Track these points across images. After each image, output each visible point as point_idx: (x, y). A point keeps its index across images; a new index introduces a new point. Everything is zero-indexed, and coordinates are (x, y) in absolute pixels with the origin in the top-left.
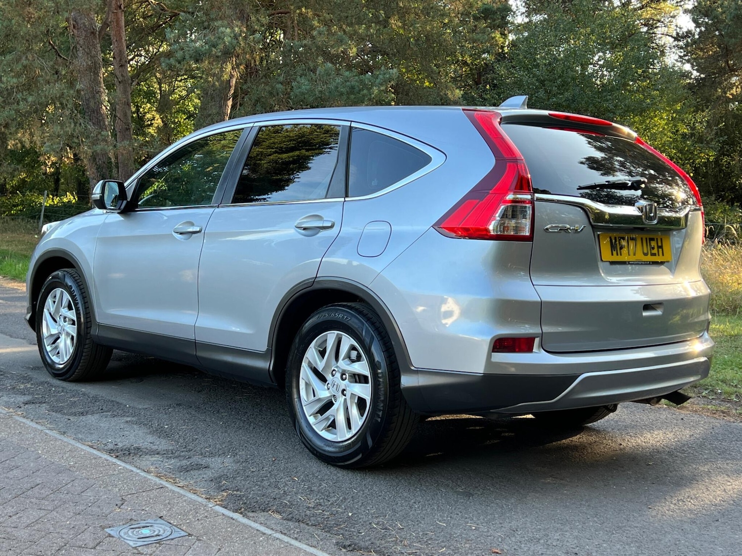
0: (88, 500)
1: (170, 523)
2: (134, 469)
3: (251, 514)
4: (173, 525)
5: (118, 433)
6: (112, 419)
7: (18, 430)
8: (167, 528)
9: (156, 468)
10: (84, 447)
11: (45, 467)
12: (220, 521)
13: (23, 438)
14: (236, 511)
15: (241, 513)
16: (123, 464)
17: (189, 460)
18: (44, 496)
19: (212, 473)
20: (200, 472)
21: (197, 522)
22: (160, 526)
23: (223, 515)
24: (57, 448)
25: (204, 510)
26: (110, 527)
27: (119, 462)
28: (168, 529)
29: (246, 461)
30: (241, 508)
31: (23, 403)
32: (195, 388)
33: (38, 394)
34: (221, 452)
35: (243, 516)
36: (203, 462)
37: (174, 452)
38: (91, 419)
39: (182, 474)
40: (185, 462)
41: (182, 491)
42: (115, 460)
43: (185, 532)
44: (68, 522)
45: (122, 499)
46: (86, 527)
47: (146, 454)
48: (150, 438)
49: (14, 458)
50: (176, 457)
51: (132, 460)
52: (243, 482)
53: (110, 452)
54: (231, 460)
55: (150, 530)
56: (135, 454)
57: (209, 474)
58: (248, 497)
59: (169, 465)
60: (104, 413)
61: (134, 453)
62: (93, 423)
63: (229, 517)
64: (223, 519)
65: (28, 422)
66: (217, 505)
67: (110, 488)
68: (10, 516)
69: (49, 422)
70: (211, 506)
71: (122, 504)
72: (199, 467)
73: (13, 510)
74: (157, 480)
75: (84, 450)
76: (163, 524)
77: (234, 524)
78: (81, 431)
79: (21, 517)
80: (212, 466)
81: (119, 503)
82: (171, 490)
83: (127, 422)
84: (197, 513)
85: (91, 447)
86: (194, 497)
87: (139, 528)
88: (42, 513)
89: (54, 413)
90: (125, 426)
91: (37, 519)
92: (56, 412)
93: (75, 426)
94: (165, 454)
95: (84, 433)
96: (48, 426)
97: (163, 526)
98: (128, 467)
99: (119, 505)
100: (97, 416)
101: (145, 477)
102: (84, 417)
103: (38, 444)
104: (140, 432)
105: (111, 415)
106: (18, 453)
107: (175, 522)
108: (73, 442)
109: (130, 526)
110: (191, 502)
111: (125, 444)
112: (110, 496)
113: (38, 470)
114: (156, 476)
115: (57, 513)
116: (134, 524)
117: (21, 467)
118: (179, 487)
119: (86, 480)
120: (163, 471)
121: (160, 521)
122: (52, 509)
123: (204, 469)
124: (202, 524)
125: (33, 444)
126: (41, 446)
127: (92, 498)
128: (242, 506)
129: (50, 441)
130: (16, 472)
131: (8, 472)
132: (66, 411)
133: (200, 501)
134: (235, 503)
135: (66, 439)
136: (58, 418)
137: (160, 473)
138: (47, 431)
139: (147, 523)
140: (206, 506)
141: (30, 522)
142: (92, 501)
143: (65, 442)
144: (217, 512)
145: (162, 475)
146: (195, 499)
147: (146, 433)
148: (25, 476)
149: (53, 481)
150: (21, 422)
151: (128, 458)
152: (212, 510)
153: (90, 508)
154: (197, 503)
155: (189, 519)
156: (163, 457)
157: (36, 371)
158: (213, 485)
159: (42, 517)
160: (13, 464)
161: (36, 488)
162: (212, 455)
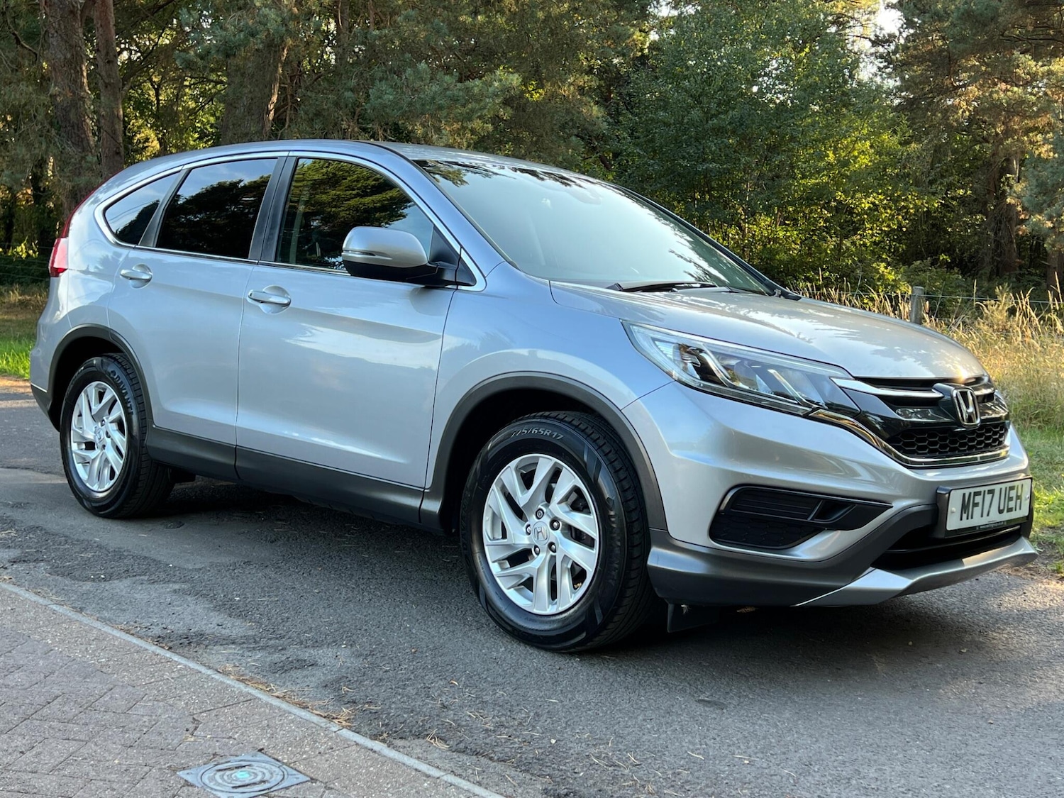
0: (141, 723)
1: (278, 760)
2: (203, 669)
3: (399, 743)
4: (283, 763)
5: (164, 610)
6: (152, 586)
7: (9, 605)
8: (274, 769)
9: (235, 666)
10: (117, 633)
11: (62, 667)
12: (355, 755)
13: (19, 618)
14: (375, 737)
15: (384, 741)
16: (183, 661)
17: (282, 652)
18: (70, 716)
19: (324, 674)
20: (305, 673)
21: (319, 758)
22: (264, 764)
23: (357, 744)
24: (74, 636)
25: (326, 736)
26: (184, 769)
27: (176, 658)
28: (277, 770)
29: (371, 654)
30: (382, 733)
31: (9, 561)
32: (266, 537)
33: (28, 547)
34: (329, 639)
35: (389, 746)
36: (307, 654)
37: (258, 639)
38: (121, 586)
39: (277, 675)
40: (276, 657)
41: (284, 706)
42: (169, 654)
43: (304, 774)
44: (116, 762)
45: (194, 719)
46: (146, 769)
47: (216, 643)
48: (216, 618)
49: (10, 652)
50: (263, 648)
51: (195, 654)
52: (376, 689)
53: (159, 640)
54: (348, 652)
55: (249, 773)
56: (198, 644)
57: (319, 675)
58: (389, 714)
59: (254, 661)
60: (138, 578)
61: (197, 642)
62: (123, 593)
63: (366, 748)
64: (358, 752)
65: (21, 592)
66: (343, 727)
67: (171, 702)
68: (22, 753)
69: (54, 592)
70: (335, 729)
71: (196, 729)
72: (301, 664)
73: (24, 741)
74: (242, 686)
75: (117, 638)
76: (267, 762)
77: (377, 759)
78: (107, 606)
79: (40, 753)
80: (320, 662)
81: (191, 726)
82: (267, 704)
83: (175, 591)
84: (315, 742)
85: (128, 632)
86: (303, 713)
87: (230, 769)
88: (73, 746)
89: (60, 578)
90: (174, 597)
91: (65, 756)
92: (63, 575)
93: (97, 598)
94: (244, 643)
95: (111, 609)
96: (54, 598)
97: (267, 766)
98: (192, 665)
99: (191, 730)
100: (127, 582)
101: (222, 683)
102: (107, 583)
103: (45, 629)
104: (198, 607)
105: (148, 580)
106: (15, 644)
107: (284, 758)
108: (98, 625)
109: (216, 765)
110: (302, 723)
111: (179, 627)
112: (174, 716)
113: (53, 673)
114: (237, 680)
115: (96, 745)
116: (221, 762)
117: (25, 668)
118: (278, 697)
119: (130, 689)
120: (247, 671)
121: (261, 757)
122: (87, 739)
123: (310, 668)
124: (327, 760)
125: (36, 628)
126: (49, 632)
127: (145, 719)
128: (383, 728)
129: (63, 623)
130: (18, 677)
131: (5, 676)
132: (77, 574)
133: (315, 721)
134: (371, 724)
135: (85, 620)
136: (67, 586)
137: (242, 675)
138: (54, 607)
139: (241, 761)
140: (326, 729)
141: (57, 763)
142: (147, 724)
143: (86, 625)
144: (346, 740)
145: (248, 677)
146: (308, 718)
147: (209, 608)
148: (33, 683)
149: (79, 691)
150: (12, 593)
151: (189, 650)
152: (337, 736)
153: (146, 736)
154: (313, 725)
155: (305, 752)
156: (242, 648)
157: (19, 510)
158: (329, 694)
159: (73, 753)
160: (12, 662)
161: (55, 702)
162: (317, 644)
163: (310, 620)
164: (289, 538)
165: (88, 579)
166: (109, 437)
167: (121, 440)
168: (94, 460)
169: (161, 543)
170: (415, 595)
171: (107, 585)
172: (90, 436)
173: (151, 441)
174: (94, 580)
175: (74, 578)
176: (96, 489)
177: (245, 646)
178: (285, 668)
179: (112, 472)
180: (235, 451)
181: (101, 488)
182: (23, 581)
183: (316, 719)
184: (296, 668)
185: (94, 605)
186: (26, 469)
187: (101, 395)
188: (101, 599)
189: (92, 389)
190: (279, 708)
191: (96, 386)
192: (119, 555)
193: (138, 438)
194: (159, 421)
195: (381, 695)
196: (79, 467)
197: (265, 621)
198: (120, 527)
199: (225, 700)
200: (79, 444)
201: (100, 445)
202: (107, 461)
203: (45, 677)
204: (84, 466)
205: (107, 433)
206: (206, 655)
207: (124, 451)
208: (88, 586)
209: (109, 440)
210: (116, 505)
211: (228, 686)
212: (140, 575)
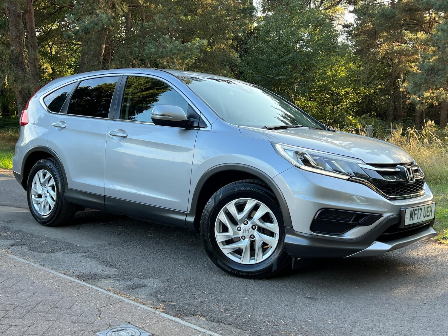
0: (77, 312)
1: (137, 327)
2: (99, 289)
3: (186, 318)
4: (139, 328)
5: (78, 264)
6: (71, 254)
7: (13, 264)
8: (136, 330)
9: (112, 287)
10: (60, 275)
11: (40, 290)
12: (168, 324)
13: (18, 269)
14: (175, 316)
15: (179, 317)
16: (90, 286)
17: (131, 281)
18: (47, 310)
19: (150, 290)
20: (141, 290)
21: (153, 325)
22: (131, 329)
23: (168, 319)
24: (43, 276)
25: (155, 316)
26: (98, 331)
27: (87, 285)
28: (137, 331)
29: (168, 281)
30: (178, 314)
31: (10, 245)
32: (115, 233)
33: (17, 239)
34: (150, 275)
35: (182, 320)
36: (142, 282)
37: (120, 276)
38: (59, 255)
39: (130, 291)
40: (129, 283)
41: (136, 304)
42: (84, 283)
43: (149, 332)
44: (70, 329)
45: (99, 310)
46: (83, 332)
47: (103, 278)
48: (101, 267)
49: (17, 284)
50: (122, 280)
51: (94, 283)
52: (173, 296)
53: (78, 277)
54: (158, 280)
55: (126, 332)
56: (95, 278)
57: (147, 291)
58: (180, 306)
59: (120, 285)
60: (65, 251)
62: (60, 258)
63: (172, 320)
64: (169, 322)
65: (17, 258)
66: (162, 312)
67: (88, 303)
68: (29, 326)
69: (31, 258)
70: (158, 313)
71: (100, 314)
72: (139, 286)
73: (29, 322)
74: (116, 296)
75: (61, 277)
77: (178, 325)
78: (54, 263)
79: (37, 327)
80: (148, 285)
81: (98, 313)
82: (128, 303)
83: (82, 256)
84: (151, 319)
85: (65, 274)
86: (144, 307)
87: (117, 331)
88: (50, 323)
89: (32, 252)
90: (82, 259)
91: (48, 327)
92: (33, 250)
93: (50, 260)
94: (114, 277)
95: (56, 265)
96: (31, 260)
97: (133, 329)
98: (94, 287)
99: (98, 315)
100: (61, 253)
101: (108, 295)
102: (53, 254)
103: (30, 274)
104: (92, 263)
105: (70, 252)
106: (19, 280)
107: (139, 326)
108: (52, 271)
109: (111, 329)
110: (144, 311)
111: (86, 271)
112: (90, 309)
113: (37, 292)
114: (114, 293)
115: (60, 322)
116: (113, 328)
117: (24, 290)
118: (132, 300)
119: (70, 298)
120: (117, 290)
121: (129, 325)
122: (56, 320)
123: (144, 287)
124: (157, 326)
125: (26, 273)
126: (32, 275)
127: (79, 311)
128: (178, 312)
129: (37, 271)
130: (21, 294)
131: (17, 294)
132: (40, 250)
133: (150, 310)
134: (173, 310)
135: (46, 269)
136: (36, 255)
137: (116, 291)
138: (32, 264)
139: (122, 327)
140: (155, 313)
141: (45, 330)
142: (80, 313)
143: (47, 271)
144: (163, 317)
145: (118, 292)
146: (146, 309)
147: (97, 263)
148: (29, 297)
149: (49, 299)
150: (14, 259)
151: (92, 281)
152: (160, 316)
153: (80, 318)
154: (149, 311)
155: (148, 323)
156: (114, 280)
157: (10, 223)
158: (153, 298)
159: (51, 326)
160: (18, 288)
161: (40, 304)
162: (145, 277)
163: (140, 267)
164: (125, 233)
165: (44, 252)
166: (48, 192)
167: (54, 194)
168: (42, 202)
169: (72, 236)
170: (182, 256)
171: (52, 254)
172: (40, 192)
173: (67, 194)
174: (47, 253)
175: (38, 252)
176: (43, 214)
177: (115, 279)
178: (133, 288)
179: (50, 208)
180: (104, 198)
181: (45, 214)
182: (17, 253)
183: (150, 309)
184: (138, 287)
185: (49, 263)
186: (10, 206)
187: (44, 175)
188: (51, 260)
189: (41, 173)
190: (134, 305)
191: (43, 171)
192: (56, 242)
193: (61, 193)
194: (70, 186)
195: (175, 298)
196: (35, 205)
197: (121, 268)
198: (53, 230)
199: (111, 302)
200: (35, 195)
201: (44, 196)
202: (47, 202)
203: (34, 294)
204: (37, 205)
205: (47, 191)
206: (99, 283)
207: (55, 199)
208: (45, 255)
209: (48, 194)
210: (52, 221)
211: (110, 296)
212: (66, 250)
